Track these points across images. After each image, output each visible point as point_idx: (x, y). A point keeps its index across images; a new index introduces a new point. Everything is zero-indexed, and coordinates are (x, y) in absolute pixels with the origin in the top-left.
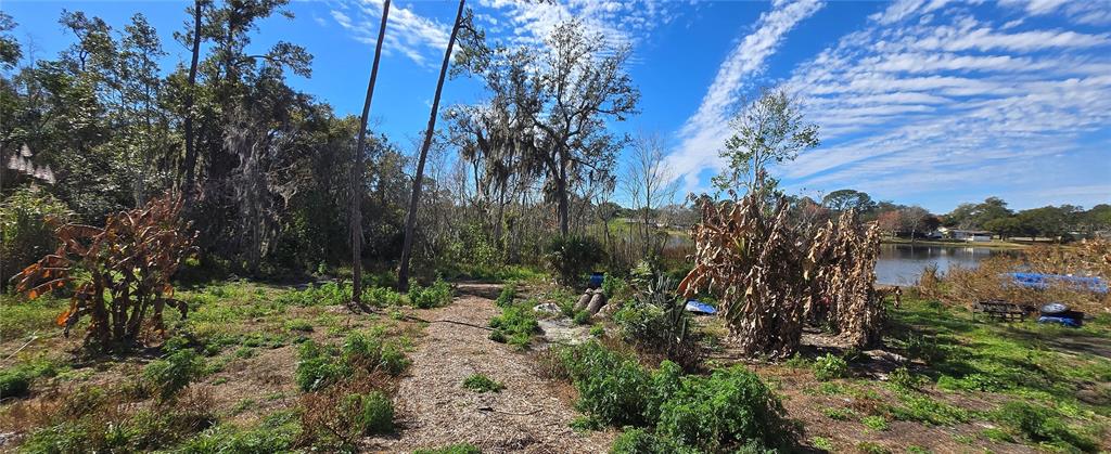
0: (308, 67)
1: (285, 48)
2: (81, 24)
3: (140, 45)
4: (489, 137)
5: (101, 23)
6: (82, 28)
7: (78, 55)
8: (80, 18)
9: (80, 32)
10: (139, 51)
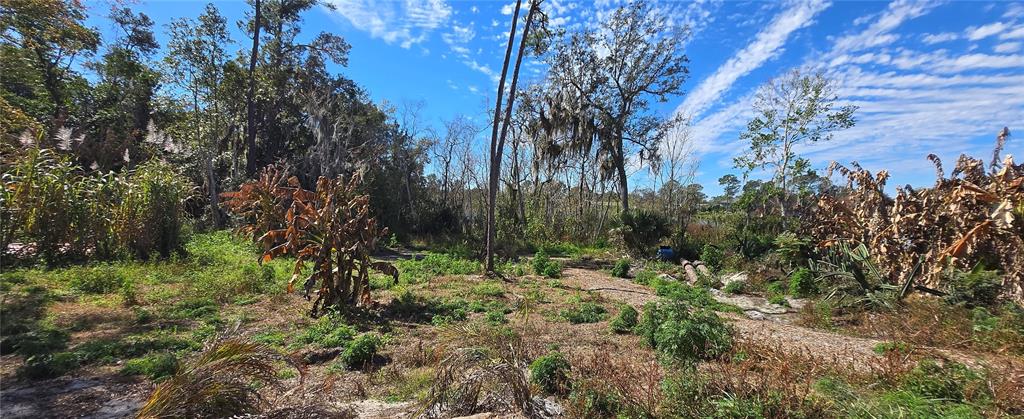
0: (346, 56)
1: (327, 38)
2: (127, 19)
3: (211, 33)
4: (551, 117)
5: (145, 18)
6: (129, 23)
7: (125, 47)
8: (127, 14)
9: (127, 27)
10: (209, 39)
